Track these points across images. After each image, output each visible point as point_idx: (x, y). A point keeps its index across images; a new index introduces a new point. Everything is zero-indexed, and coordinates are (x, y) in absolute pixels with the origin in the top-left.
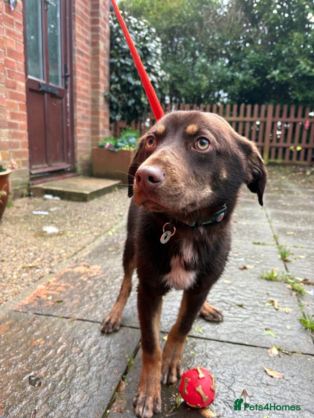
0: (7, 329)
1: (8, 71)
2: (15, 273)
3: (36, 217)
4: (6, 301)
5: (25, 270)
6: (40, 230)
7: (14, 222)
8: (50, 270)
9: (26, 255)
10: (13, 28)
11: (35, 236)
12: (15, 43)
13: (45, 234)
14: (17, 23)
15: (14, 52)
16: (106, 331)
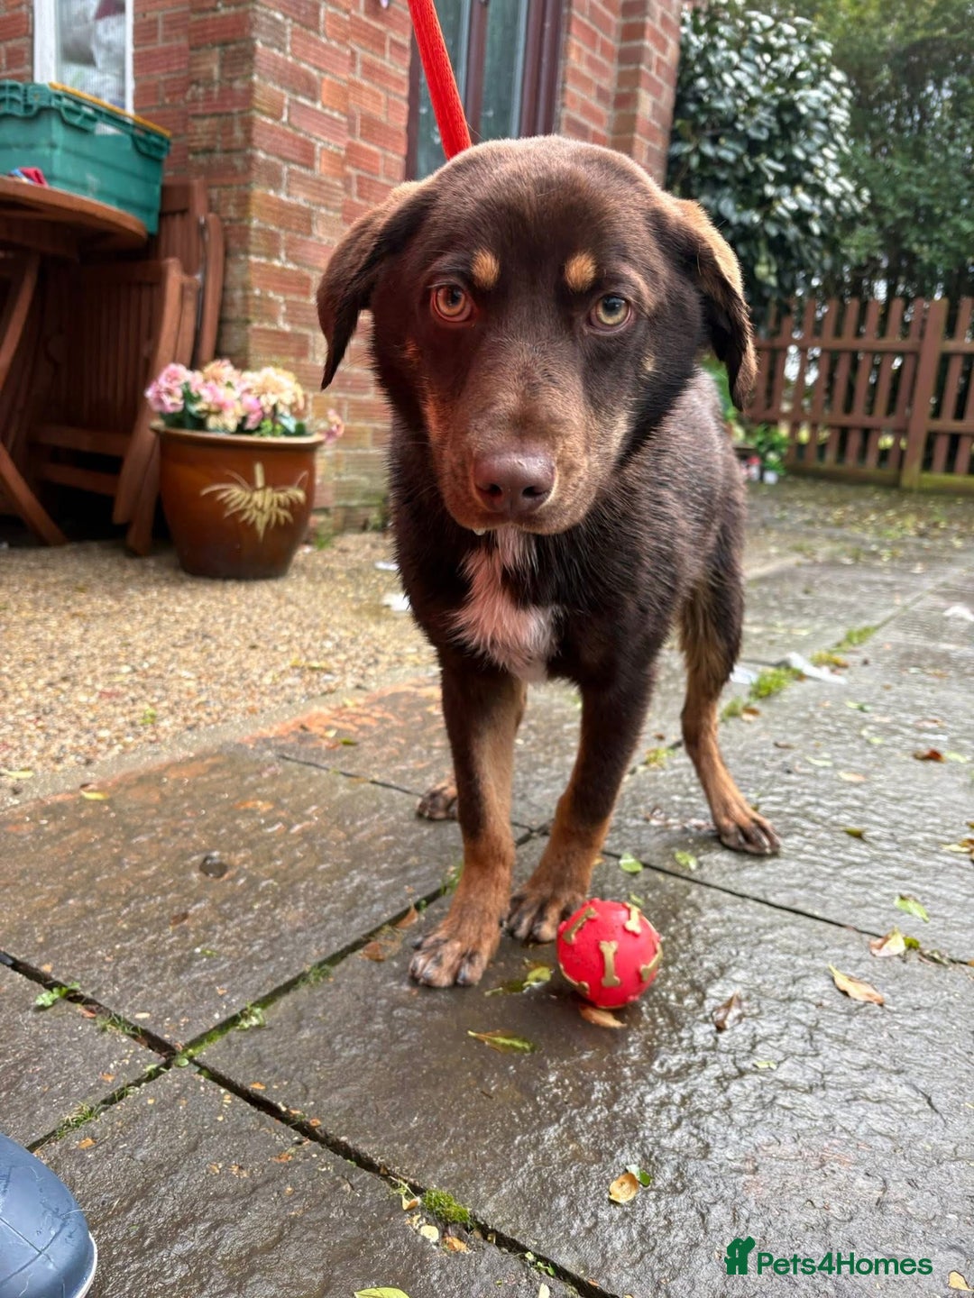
0: (202, 771)
1: (359, 177)
2: (270, 673)
3: (379, 576)
4: (225, 721)
5: (297, 671)
6: (375, 602)
7: (319, 578)
8: (360, 681)
9: (317, 645)
10: (384, 58)
11: (358, 612)
12: (383, 101)
13: (384, 611)
14: (394, 43)
15: (379, 124)
16: (427, 814)
